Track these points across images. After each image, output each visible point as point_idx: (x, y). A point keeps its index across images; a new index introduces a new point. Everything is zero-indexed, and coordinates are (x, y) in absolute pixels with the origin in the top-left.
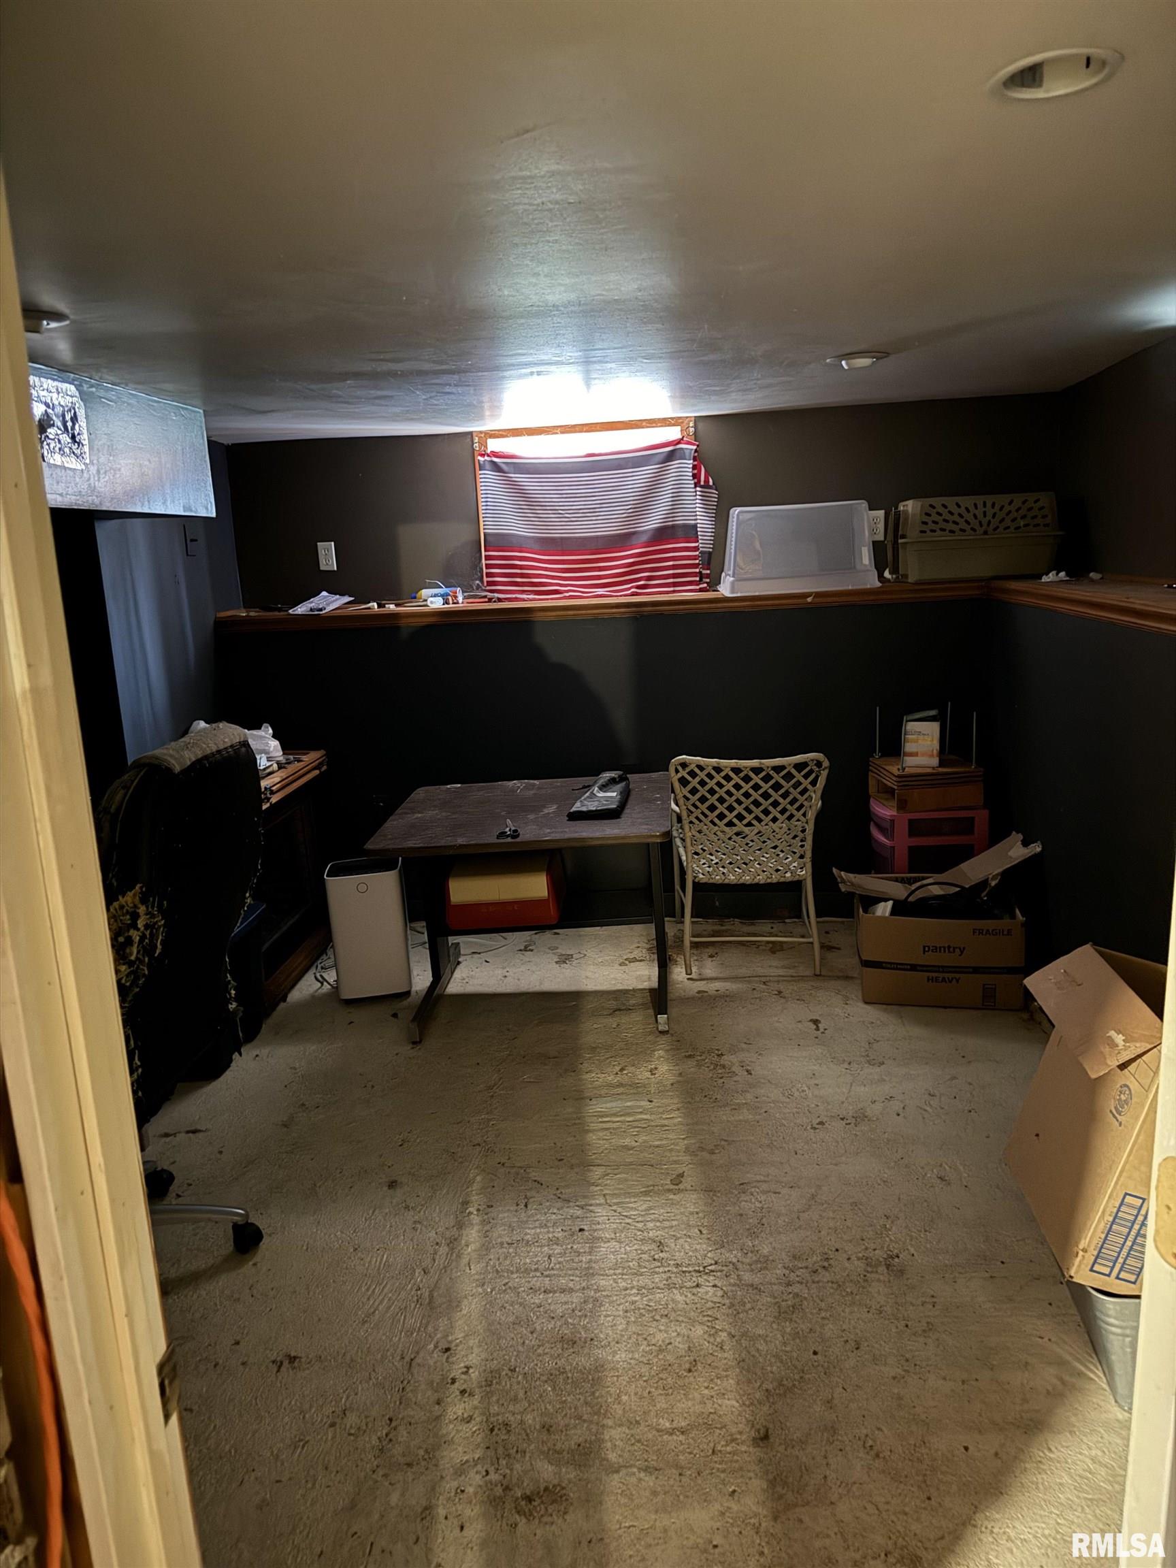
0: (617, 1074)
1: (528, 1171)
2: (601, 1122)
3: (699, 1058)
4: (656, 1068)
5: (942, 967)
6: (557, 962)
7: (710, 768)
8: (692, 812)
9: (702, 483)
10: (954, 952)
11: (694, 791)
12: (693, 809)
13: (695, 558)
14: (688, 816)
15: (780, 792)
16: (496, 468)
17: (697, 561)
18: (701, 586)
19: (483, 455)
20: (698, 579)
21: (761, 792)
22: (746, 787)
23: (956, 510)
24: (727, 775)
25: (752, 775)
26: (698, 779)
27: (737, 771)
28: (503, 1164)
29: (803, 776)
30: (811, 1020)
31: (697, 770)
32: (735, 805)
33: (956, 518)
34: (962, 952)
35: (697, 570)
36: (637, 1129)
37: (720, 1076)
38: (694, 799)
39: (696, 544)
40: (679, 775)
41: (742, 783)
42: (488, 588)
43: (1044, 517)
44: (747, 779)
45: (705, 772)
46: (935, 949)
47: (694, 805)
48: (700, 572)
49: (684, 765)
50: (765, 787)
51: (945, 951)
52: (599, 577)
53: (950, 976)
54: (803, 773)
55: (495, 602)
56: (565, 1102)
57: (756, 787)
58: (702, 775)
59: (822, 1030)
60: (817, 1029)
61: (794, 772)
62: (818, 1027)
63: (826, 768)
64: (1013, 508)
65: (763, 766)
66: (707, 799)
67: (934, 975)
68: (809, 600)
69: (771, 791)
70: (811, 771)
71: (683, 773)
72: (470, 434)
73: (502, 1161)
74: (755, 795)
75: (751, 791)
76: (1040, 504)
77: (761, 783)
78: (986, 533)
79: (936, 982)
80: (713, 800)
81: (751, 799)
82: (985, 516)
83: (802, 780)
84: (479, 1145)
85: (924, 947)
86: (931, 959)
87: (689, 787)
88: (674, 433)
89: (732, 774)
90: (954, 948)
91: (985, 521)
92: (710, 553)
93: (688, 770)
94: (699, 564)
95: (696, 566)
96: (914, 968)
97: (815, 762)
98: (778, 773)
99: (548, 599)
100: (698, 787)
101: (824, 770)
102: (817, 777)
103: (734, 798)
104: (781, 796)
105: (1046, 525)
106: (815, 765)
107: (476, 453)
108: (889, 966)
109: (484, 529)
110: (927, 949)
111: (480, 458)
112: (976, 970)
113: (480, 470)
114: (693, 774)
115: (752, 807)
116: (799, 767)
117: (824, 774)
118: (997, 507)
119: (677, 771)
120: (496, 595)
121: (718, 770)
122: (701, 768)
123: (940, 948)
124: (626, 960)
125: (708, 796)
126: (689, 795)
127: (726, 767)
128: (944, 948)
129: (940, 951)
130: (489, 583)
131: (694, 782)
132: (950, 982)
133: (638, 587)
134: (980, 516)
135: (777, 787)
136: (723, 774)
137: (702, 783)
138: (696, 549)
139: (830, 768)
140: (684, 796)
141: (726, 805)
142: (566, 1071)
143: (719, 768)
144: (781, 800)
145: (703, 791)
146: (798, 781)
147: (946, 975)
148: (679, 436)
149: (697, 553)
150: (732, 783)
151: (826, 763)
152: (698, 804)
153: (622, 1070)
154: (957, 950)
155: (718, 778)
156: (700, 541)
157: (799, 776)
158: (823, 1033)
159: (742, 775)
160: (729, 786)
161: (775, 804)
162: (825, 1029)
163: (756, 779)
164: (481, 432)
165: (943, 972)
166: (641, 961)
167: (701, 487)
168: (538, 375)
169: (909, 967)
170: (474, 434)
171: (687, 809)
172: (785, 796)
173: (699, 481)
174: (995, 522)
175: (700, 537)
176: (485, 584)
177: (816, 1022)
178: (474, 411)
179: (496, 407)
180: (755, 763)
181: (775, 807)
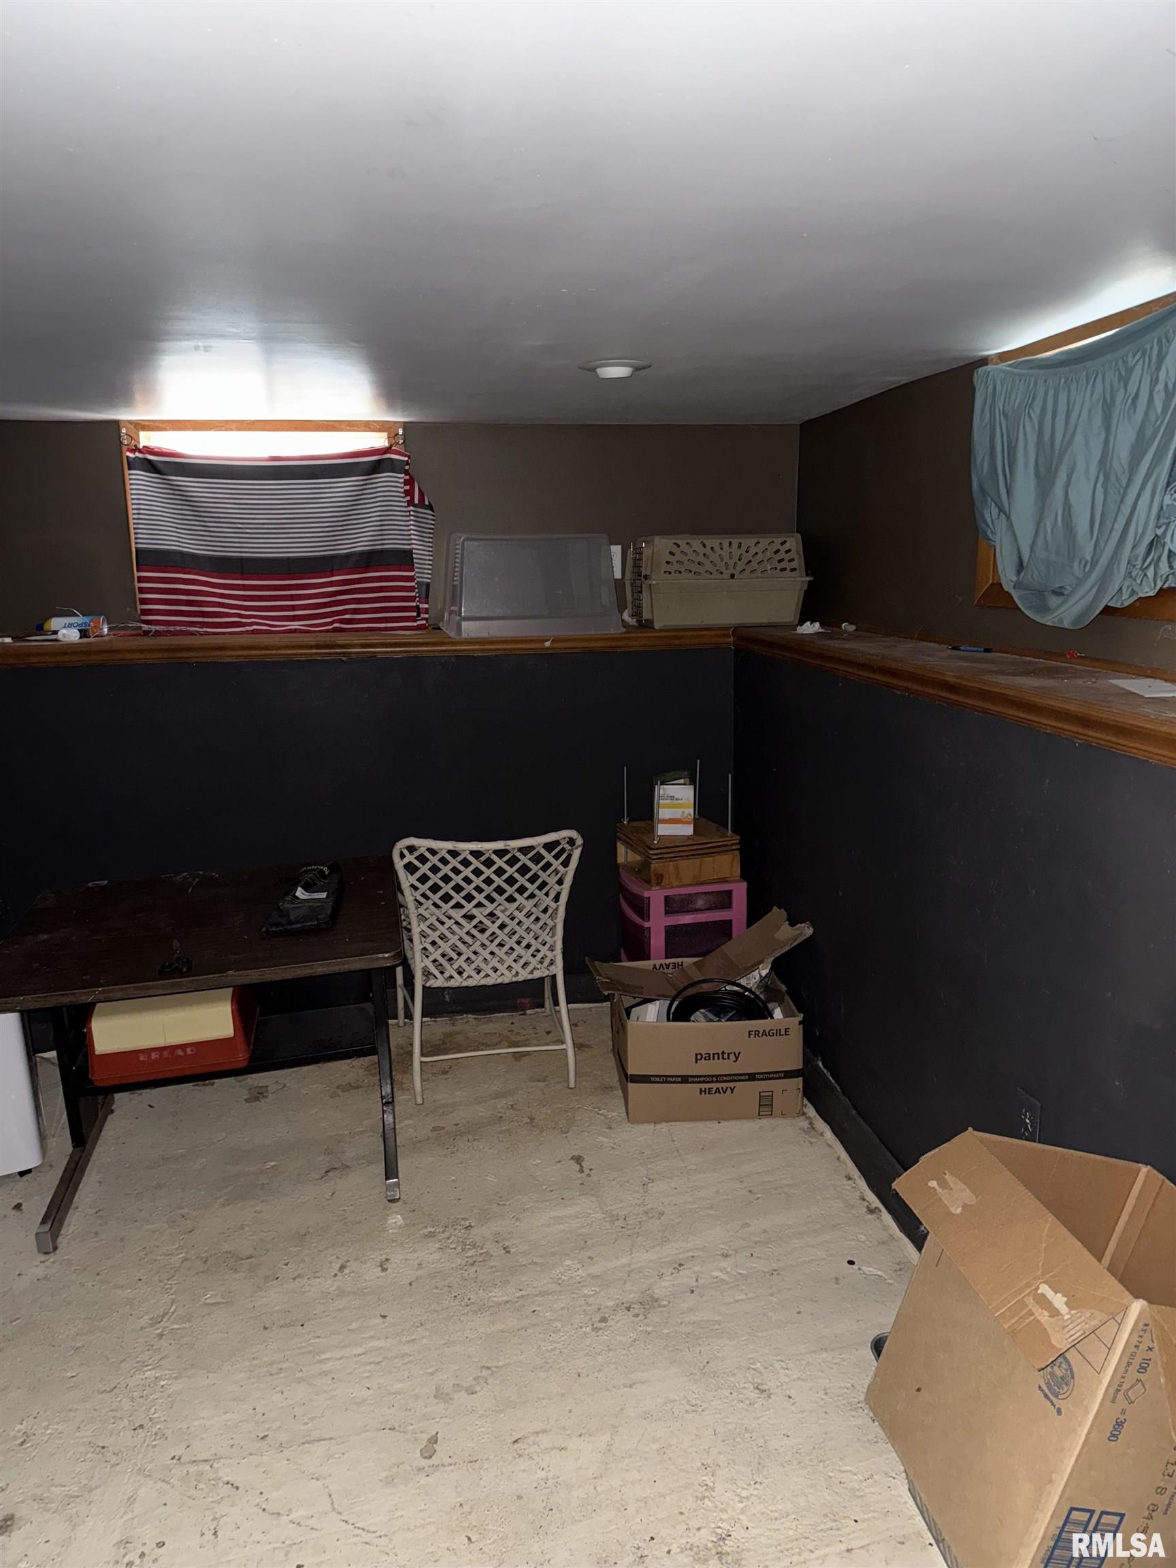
0: (336, 1275)
1: (215, 1465)
2: (321, 1362)
3: (444, 1236)
4: (387, 1260)
5: (717, 1076)
6: (247, 1101)
7: (445, 851)
8: (421, 904)
9: (416, 501)
10: (728, 1058)
11: (424, 879)
12: (422, 900)
13: (411, 589)
14: (417, 909)
15: (528, 876)
16: (151, 467)
17: (413, 594)
18: (419, 623)
19: (132, 451)
20: (415, 614)
21: (505, 876)
22: (488, 872)
23: (701, 550)
24: (465, 859)
25: (495, 858)
26: (429, 865)
27: (477, 854)
28: (179, 1459)
29: (554, 857)
30: (573, 1158)
31: (427, 855)
32: (474, 893)
33: (701, 558)
34: (737, 1058)
35: (414, 604)
36: (368, 1368)
37: (471, 1261)
38: (424, 888)
39: (412, 574)
40: (406, 861)
41: (483, 868)
42: (144, 618)
43: (791, 560)
44: (489, 863)
45: (438, 857)
46: (709, 1057)
47: (424, 895)
48: (418, 607)
49: (411, 849)
50: (510, 871)
51: (718, 1058)
52: (293, 608)
53: (725, 1085)
54: (553, 853)
55: (152, 636)
56: (266, 1332)
57: (500, 872)
58: (434, 860)
59: (586, 1171)
60: (581, 1171)
61: (543, 852)
62: (581, 1166)
63: (579, 846)
64: (761, 548)
65: (508, 848)
66: (441, 888)
67: (708, 1086)
68: (547, 644)
69: (517, 876)
70: (563, 850)
71: (409, 858)
72: (116, 424)
73: (177, 1454)
74: (498, 881)
75: (494, 877)
76: (787, 546)
77: (506, 867)
78: (732, 576)
79: (709, 1093)
80: (447, 888)
81: (494, 886)
82: (731, 558)
83: (552, 860)
84: (141, 1426)
85: (696, 1055)
86: (705, 1068)
87: (418, 874)
88: (378, 440)
89: (471, 858)
90: (729, 1054)
91: (731, 563)
92: (428, 585)
93: (416, 854)
94: (415, 597)
95: (412, 599)
96: (685, 1079)
97: (567, 839)
98: (525, 855)
99: (224, 633)
100: (429, 874)
101: (577, 848)
102: (570, 856)
103: (473, 885)
104: (528, 880)
105: (793, 570)
106: (568, 843)
107: (124, 448)
108: (658, 1079)
109: (136, 543)
110: (699, 1057)
111: (128, 454)
112: (752, 1077)
113: (129, 469)
114: (423, 859)
115: (495, 895)
116: (549, 847)
117: (576, 854)
118: (744, 548)
119: (402, 856)
120: (154, 628)
121: (454, 854)
122: (433, 852)
123: (714, 1054)
124: (338, 1087)
125: (441, 884)
126: (418, 884)
127: (464, 851)
128: (718, 1054)
129: (714, 1059)
130: (144, 612)
131: (424, 869)
132: (724, 1092)
133: (341, 621)
134: (726, 556)
135: (524, 870)
136: (460, 858)
137: (435, 869)
138: (411, 579)
139: (584, 846)
140: (412, 886)
141: (463, 894)
142: (266, 1279)
143: (455, 851)
144: (528, 885)
145: (435, 879)
146: (548, 862)
147: (719, 1085)
148: (386, 444)
149: (413, 584)
150: (472, 868)
151: (580, 841)
152: (429, 893)
153: (342, 1268)
154: (732, 1056)
155: (454, 863)
156: (416, 570)
157: (548, 857)
158: (589, 1175)
159: (483, 858)
160: (467, 872)
161: (522, 890)
162: (591, 1170)
163: (499, 863)
164: (130, 422)
165: (717, 1081)
166: (358, 1087)
167: (415, 506)
168: (206, 351)
169: (680, 1079)
170: (122, 424)
171: (416, 900)
172: (532, 880)
173: (412, 498)
174: (740, 566)
175: (416, 565)
176: (139, 612)
177: (578, 1160)
178: (120, 393)
179: (150, 391)
180: (499, 845)
181: (521, 894)
